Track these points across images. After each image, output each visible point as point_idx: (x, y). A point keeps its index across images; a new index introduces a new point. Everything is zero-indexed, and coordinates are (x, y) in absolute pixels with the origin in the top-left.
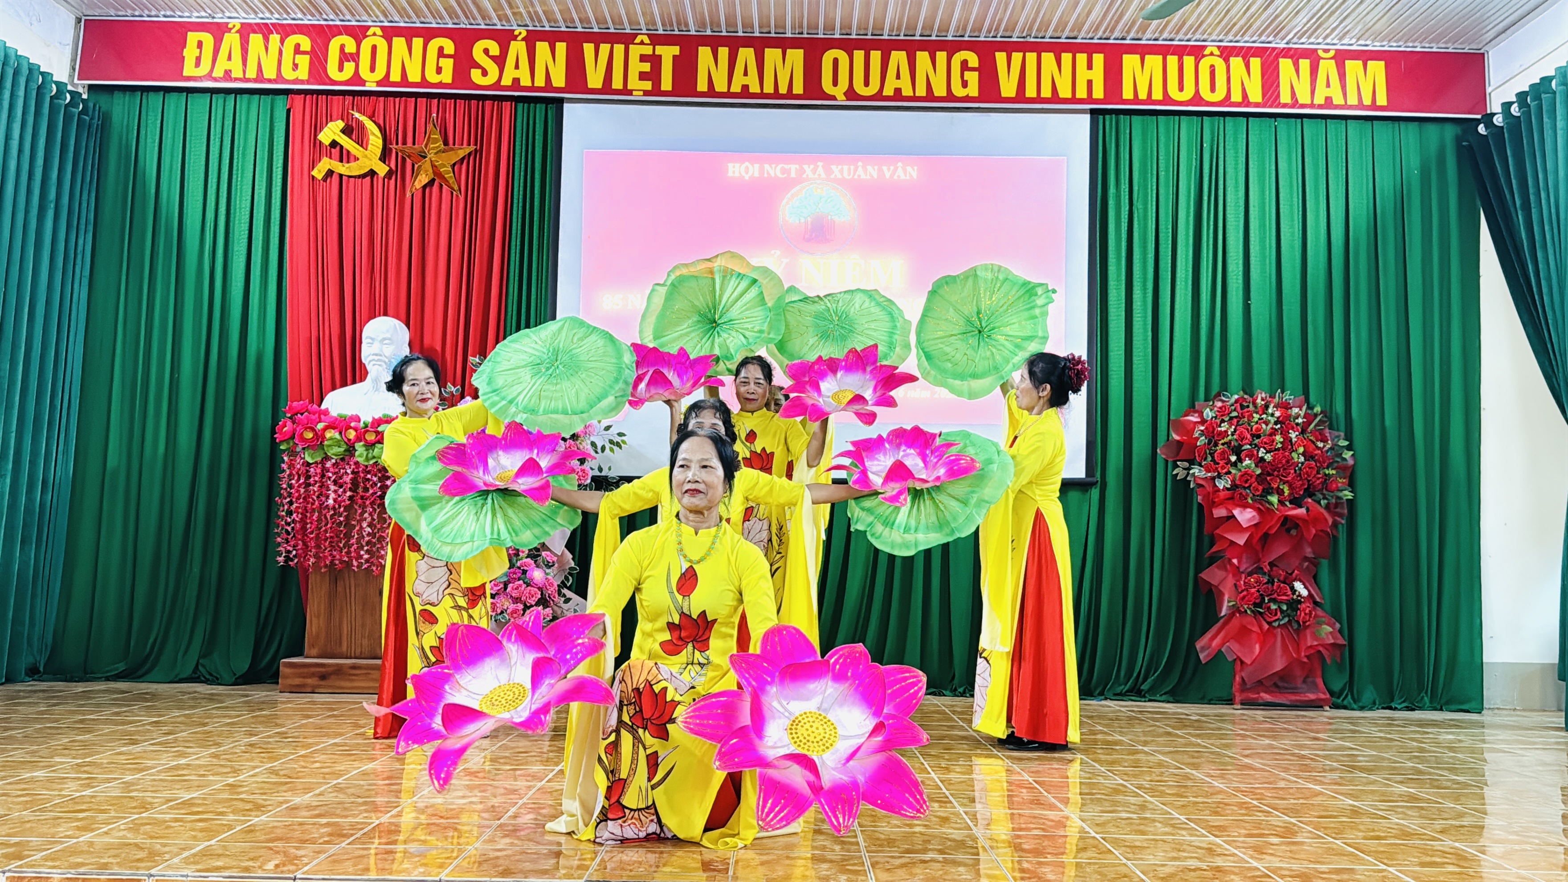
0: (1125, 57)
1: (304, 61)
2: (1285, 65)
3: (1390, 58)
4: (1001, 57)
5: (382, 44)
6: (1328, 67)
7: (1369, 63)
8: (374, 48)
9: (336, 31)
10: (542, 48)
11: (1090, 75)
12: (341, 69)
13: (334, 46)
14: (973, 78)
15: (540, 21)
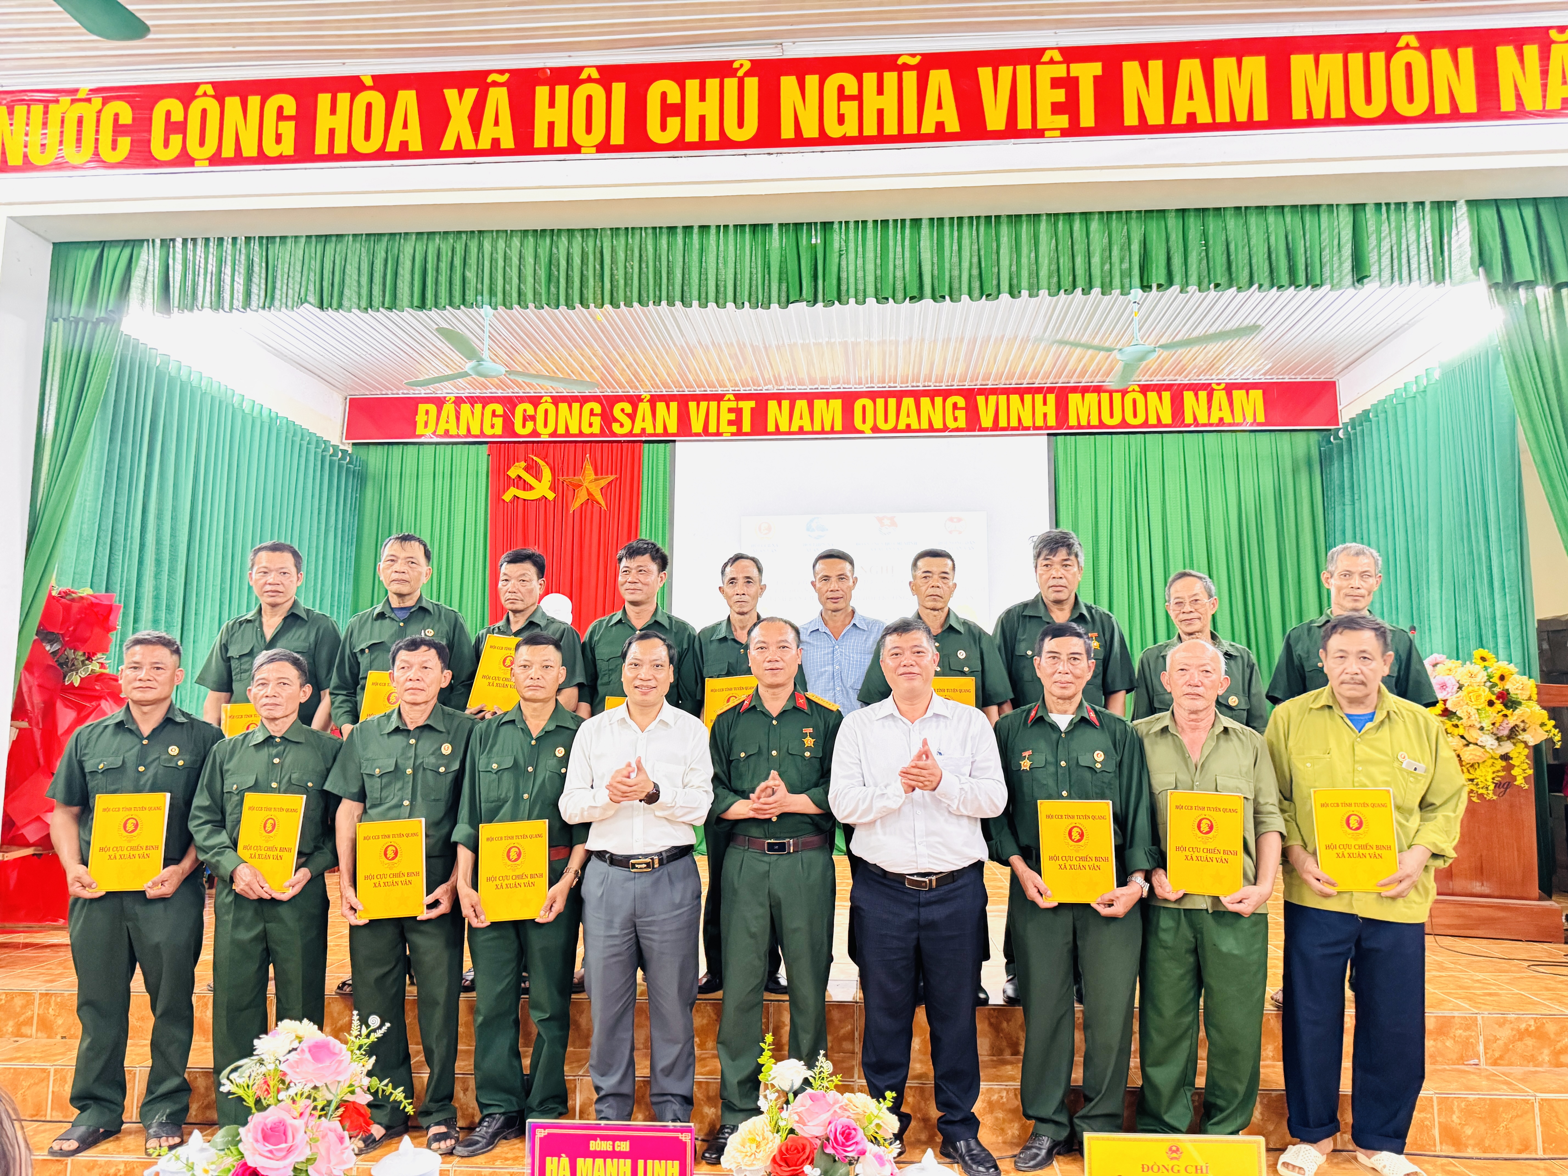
0: (1070, 395)
1: (499, 422)
2: (1188, 396)
3: (1267, 388)
4: (981, 399)
5: (552, 408)
6: (1220, 396)
7: (1251, 392)
8: (546, 411)
9: (522, 400)
10: (661, 406)
11: (1045, 409)
12: (524, 426)
13: (519, 410)
14: (961, 415)
15: (658, 387)
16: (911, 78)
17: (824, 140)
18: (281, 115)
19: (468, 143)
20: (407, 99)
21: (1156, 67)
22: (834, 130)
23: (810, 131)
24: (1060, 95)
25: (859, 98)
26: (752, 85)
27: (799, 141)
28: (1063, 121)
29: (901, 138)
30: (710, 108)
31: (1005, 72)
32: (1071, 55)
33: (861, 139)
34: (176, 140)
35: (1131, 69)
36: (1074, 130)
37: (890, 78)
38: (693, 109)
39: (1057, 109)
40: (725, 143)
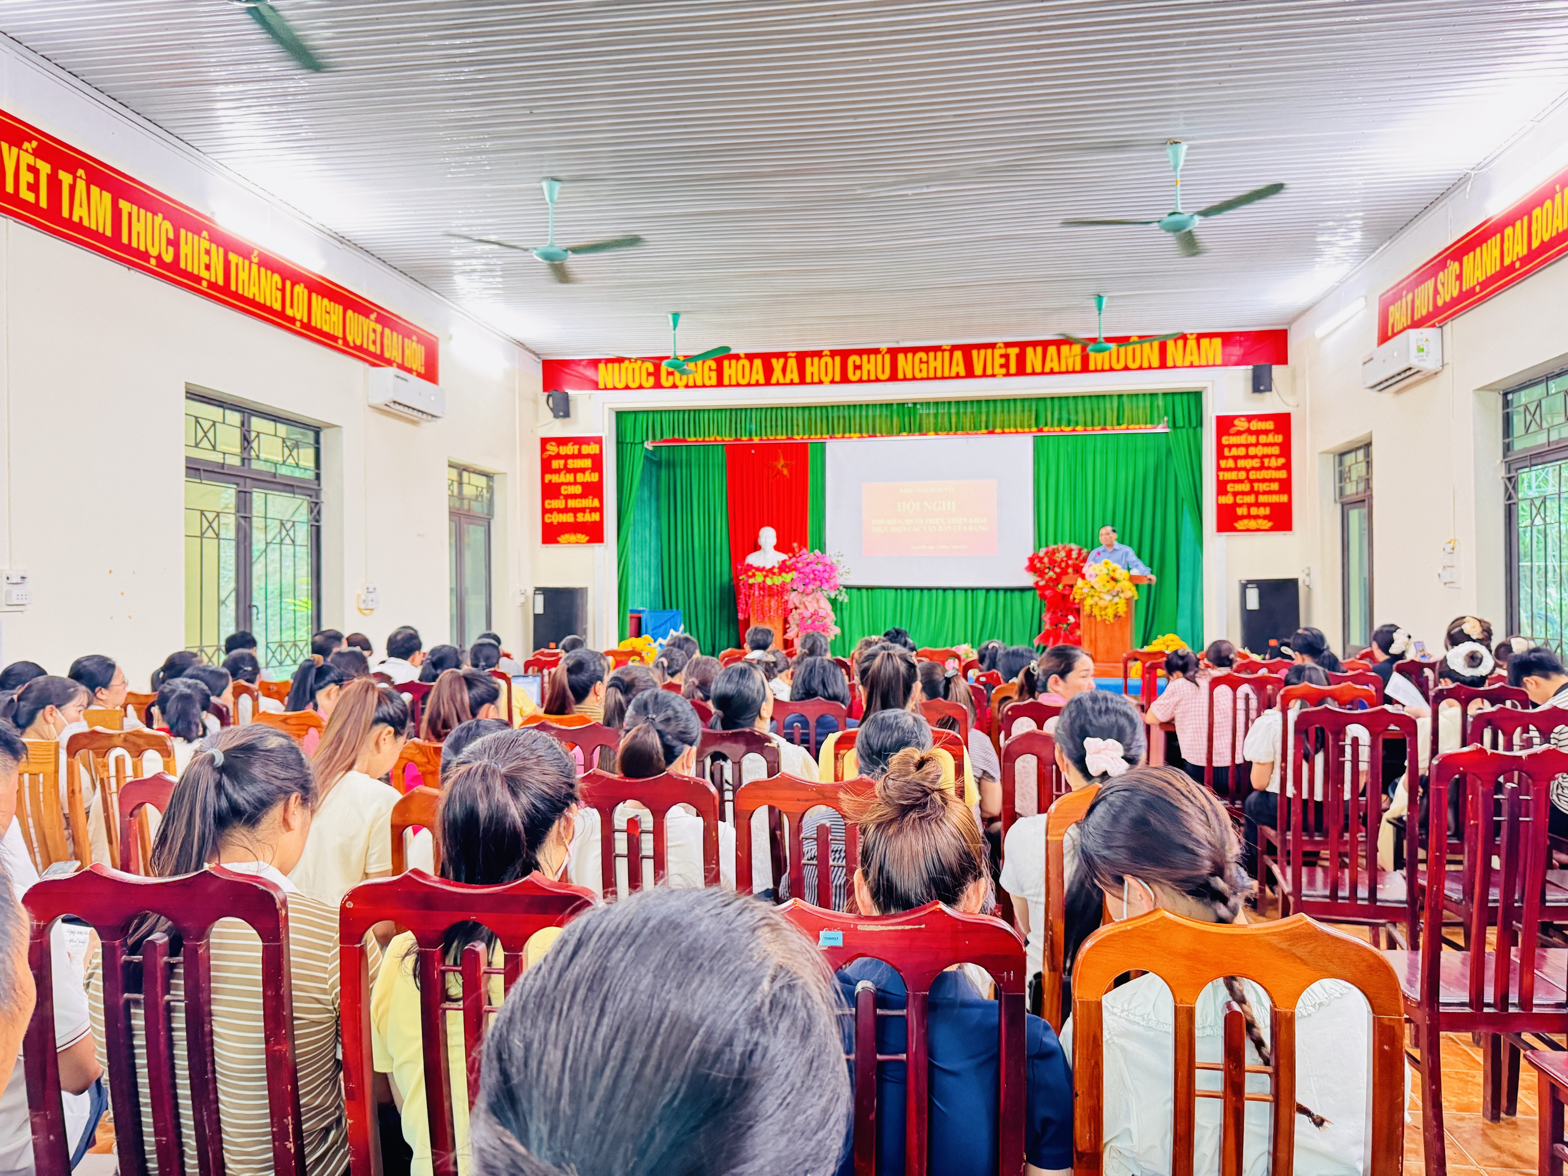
16: (947, 354)
17: (914, 379)
18: (710, 370)
19: (781, 381)
20: (758, 362)
21: (1039, 349)
22: (918, 375)
23: (909, 376)
24: (1003, 361)
25: (927, 362)
26: (888, 357)
27: (905, 379)
28: (1004, 371)
29: (943, 378)
30: (872, 367)
31: (982, 352)
32: (1008, 345)
33: (928, 378)
34: (671, 378)
35: (1029, 350)
36: (1008, 374)
37: (939, 354)
38: (865, 367)
39: (1002, 366)
40: (877, 380)
